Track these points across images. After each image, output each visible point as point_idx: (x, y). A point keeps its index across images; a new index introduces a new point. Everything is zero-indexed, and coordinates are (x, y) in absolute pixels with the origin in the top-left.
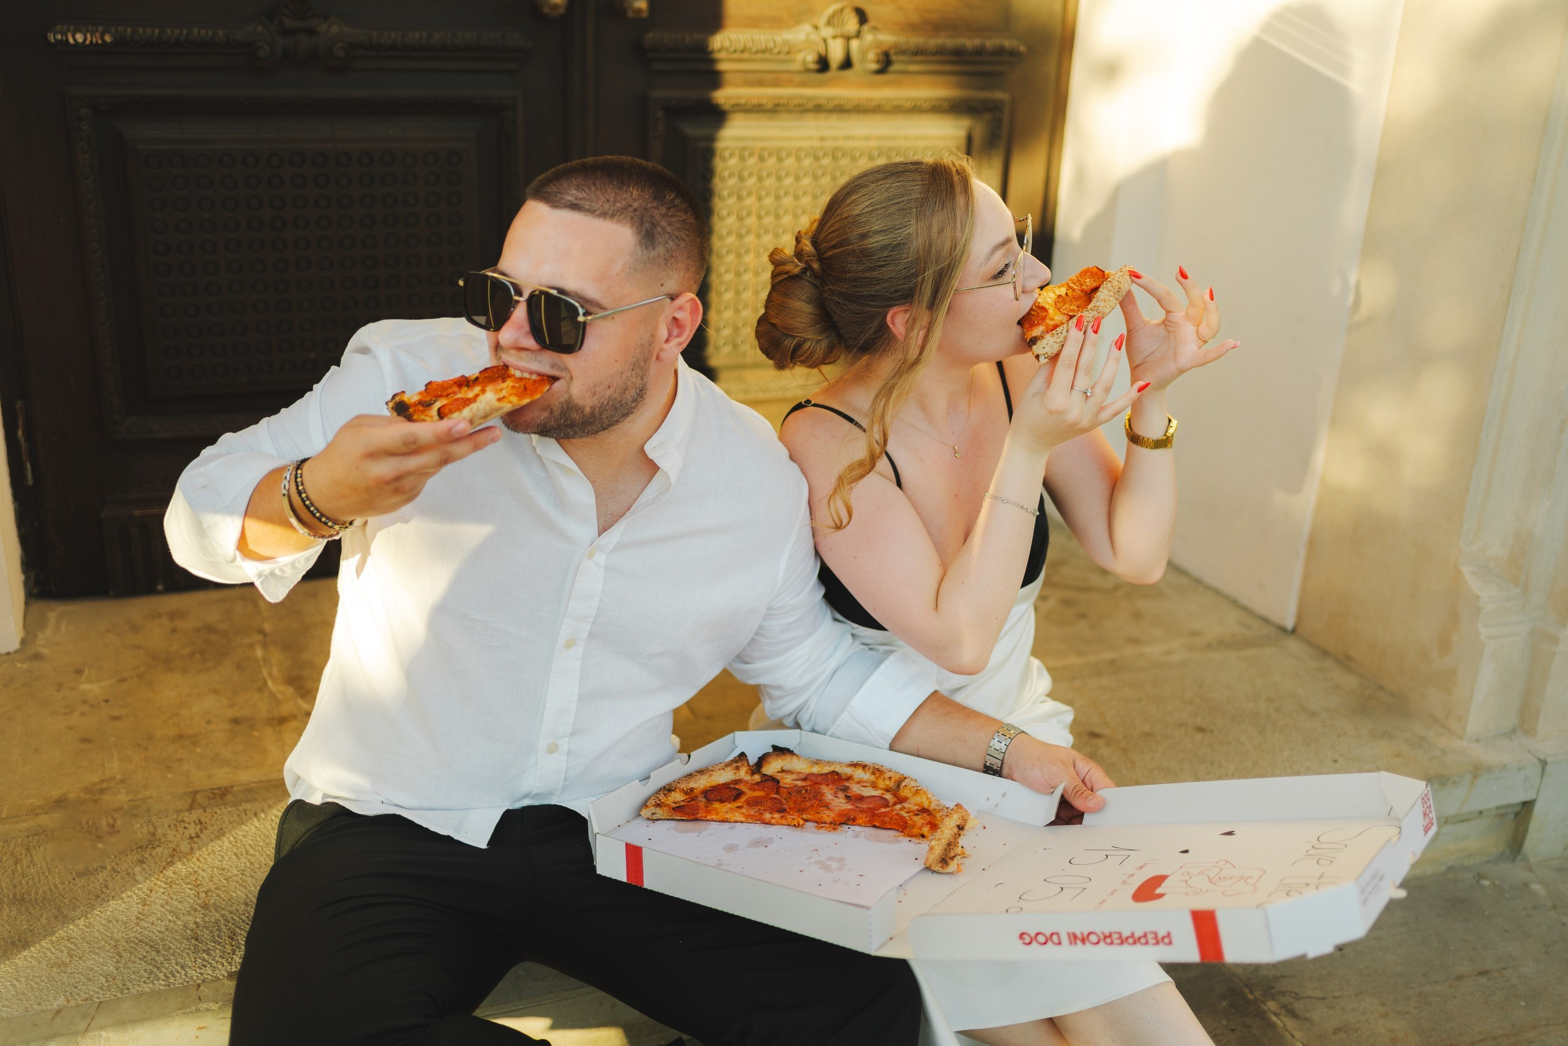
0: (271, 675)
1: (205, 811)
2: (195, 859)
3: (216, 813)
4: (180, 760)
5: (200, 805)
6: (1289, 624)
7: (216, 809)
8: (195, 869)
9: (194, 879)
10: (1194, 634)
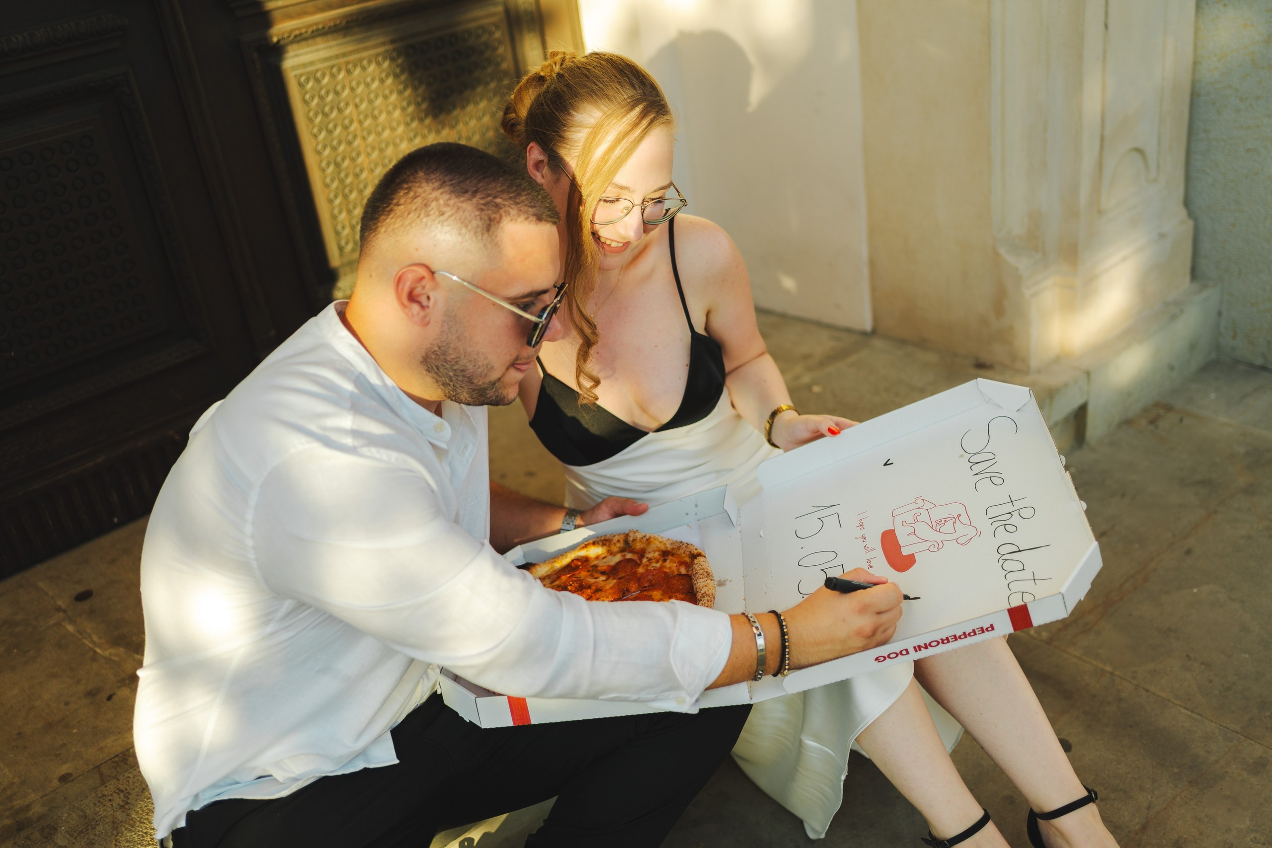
0: (94, 643)
1: (118, 780)
2: (138, 823)
3: (129, 777)
4: (64, 745)
5: (109, 776)
6: (868, 326)
7: (127, 775)
8: (144, 831)
9: (149, 839)
10: (806, 357)
